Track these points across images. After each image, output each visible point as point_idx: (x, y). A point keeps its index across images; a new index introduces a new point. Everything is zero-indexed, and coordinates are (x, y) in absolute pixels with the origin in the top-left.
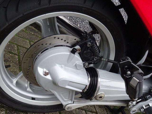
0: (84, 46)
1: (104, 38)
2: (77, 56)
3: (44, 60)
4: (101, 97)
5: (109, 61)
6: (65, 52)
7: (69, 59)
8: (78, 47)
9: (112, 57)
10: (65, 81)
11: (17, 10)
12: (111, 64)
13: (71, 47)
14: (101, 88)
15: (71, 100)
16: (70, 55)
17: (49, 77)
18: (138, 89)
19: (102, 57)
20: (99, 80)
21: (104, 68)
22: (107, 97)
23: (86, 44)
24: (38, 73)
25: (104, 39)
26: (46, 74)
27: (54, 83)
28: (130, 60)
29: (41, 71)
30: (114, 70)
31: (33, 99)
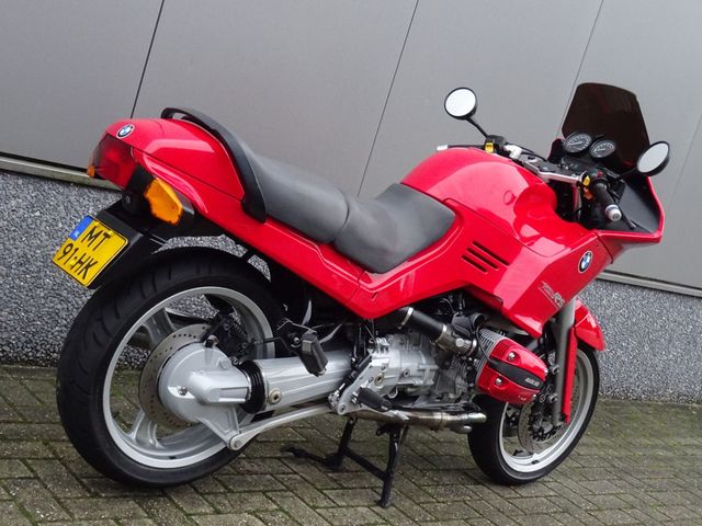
0: (220, 333)
1: (244, 311)
2: (216, 351)
3: (173, 373)
4: (276, 397)
5: (266, 341)
6: (198, 350)
7: (207, 359)
8: (211, 337)
9: (269, 334)
10: (214, 391)
11: (117, 316)
12: (271, 346)
13: (202, 341)
14: (270, 383)
15: (235, 428)
16: (206, 352)
17: (189, 396)
18: (316, 354)
19: (253, 340)
20: (263, 374)
21: (265, 356)
22: (288, 396)
23: (222, 328)
24: (171, 395)
25: (246, 313)
26: (184, 392)
27: (202, 402)
28: (289, 321)
29: (174, 391)
30: (282, 353)
31: (172, 458)
